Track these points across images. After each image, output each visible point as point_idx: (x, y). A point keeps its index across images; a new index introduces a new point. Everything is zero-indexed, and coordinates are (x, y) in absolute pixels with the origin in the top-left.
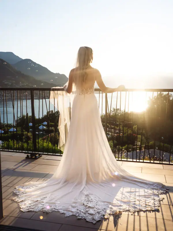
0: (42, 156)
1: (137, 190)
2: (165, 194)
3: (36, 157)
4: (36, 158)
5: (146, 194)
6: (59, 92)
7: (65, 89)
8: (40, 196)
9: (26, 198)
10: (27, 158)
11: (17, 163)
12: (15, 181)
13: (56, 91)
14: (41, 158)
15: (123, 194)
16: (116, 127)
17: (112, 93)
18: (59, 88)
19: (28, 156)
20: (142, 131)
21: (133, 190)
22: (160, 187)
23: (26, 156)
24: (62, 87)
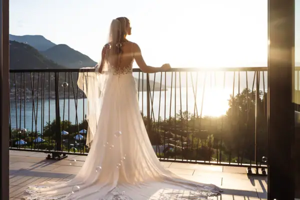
0: (67, 156)
1: (182, 191)
2: (217, 195)
3: (59, 157)
4: (60, 159)
5: (191, 195)
6: (89, 73)
7: (97, 70)
8: (56, 196)
9: (40, 197)
10: (48, 158)
11: (34, 164)
12: (29, 181)
13: (86, 73)
14: (66, 159)
15: (161, 195)
16: (183, 137)
17: (154, 74)
18: (89, 68)
19: (49, 156)
20: (221, 143)
21: (176, 191)
22: (212, 189)
23: (47, 157)
24: (93, 68)
